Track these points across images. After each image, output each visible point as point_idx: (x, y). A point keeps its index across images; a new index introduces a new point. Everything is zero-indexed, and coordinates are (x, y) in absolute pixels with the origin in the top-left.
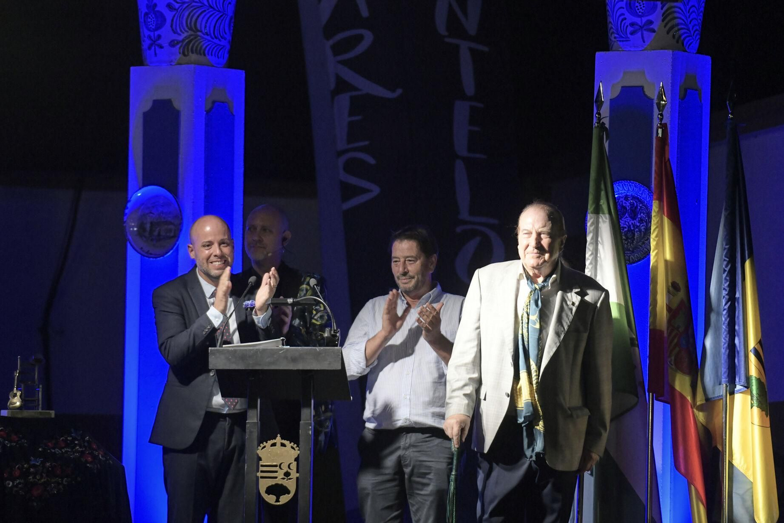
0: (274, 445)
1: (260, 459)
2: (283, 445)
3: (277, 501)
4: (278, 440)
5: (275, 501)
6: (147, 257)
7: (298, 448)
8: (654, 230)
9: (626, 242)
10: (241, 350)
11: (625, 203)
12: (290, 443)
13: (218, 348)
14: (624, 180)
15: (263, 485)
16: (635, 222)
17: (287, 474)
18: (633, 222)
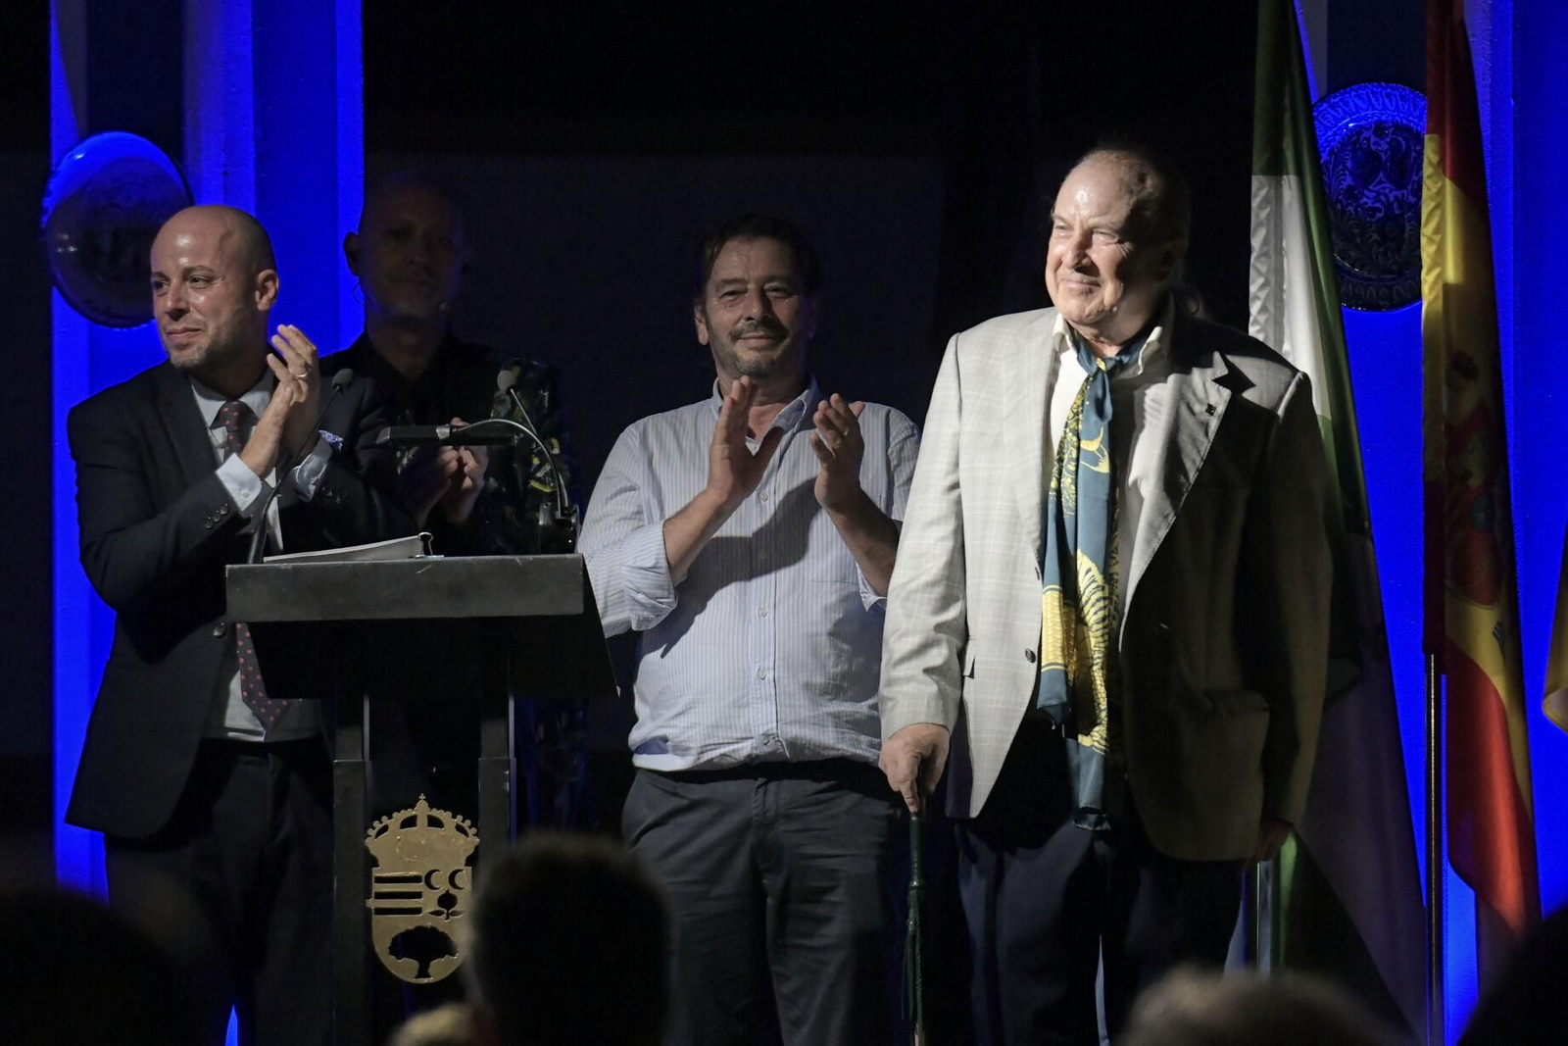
0: (410, 822)
1: (374, 862)
2: (434, 822)
3: (423, 972)
4: (422, 809)
5: (416, 973)
6: (103, 323)
7: (474, 830)
8: (1431, 214)
9: (1382, 250)
10: (315, 568)
11: (1376, 144)
12: (454, 817)
13: (250, 565)
14: (1369, 81)
15: (385, 930)
16: (1403, 195)
17: (447, 901)
18: (1399, 194)
